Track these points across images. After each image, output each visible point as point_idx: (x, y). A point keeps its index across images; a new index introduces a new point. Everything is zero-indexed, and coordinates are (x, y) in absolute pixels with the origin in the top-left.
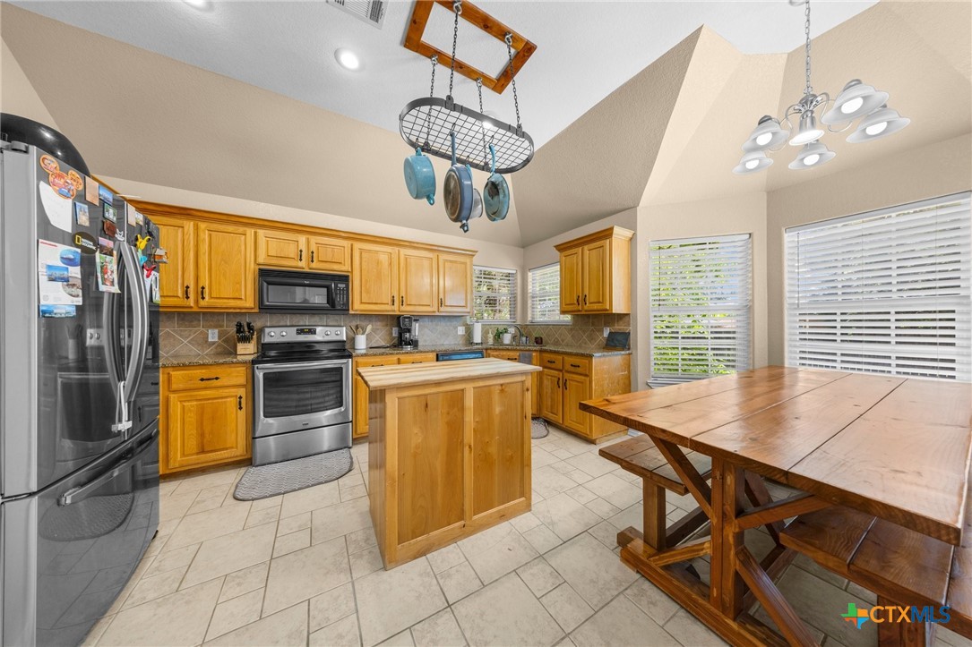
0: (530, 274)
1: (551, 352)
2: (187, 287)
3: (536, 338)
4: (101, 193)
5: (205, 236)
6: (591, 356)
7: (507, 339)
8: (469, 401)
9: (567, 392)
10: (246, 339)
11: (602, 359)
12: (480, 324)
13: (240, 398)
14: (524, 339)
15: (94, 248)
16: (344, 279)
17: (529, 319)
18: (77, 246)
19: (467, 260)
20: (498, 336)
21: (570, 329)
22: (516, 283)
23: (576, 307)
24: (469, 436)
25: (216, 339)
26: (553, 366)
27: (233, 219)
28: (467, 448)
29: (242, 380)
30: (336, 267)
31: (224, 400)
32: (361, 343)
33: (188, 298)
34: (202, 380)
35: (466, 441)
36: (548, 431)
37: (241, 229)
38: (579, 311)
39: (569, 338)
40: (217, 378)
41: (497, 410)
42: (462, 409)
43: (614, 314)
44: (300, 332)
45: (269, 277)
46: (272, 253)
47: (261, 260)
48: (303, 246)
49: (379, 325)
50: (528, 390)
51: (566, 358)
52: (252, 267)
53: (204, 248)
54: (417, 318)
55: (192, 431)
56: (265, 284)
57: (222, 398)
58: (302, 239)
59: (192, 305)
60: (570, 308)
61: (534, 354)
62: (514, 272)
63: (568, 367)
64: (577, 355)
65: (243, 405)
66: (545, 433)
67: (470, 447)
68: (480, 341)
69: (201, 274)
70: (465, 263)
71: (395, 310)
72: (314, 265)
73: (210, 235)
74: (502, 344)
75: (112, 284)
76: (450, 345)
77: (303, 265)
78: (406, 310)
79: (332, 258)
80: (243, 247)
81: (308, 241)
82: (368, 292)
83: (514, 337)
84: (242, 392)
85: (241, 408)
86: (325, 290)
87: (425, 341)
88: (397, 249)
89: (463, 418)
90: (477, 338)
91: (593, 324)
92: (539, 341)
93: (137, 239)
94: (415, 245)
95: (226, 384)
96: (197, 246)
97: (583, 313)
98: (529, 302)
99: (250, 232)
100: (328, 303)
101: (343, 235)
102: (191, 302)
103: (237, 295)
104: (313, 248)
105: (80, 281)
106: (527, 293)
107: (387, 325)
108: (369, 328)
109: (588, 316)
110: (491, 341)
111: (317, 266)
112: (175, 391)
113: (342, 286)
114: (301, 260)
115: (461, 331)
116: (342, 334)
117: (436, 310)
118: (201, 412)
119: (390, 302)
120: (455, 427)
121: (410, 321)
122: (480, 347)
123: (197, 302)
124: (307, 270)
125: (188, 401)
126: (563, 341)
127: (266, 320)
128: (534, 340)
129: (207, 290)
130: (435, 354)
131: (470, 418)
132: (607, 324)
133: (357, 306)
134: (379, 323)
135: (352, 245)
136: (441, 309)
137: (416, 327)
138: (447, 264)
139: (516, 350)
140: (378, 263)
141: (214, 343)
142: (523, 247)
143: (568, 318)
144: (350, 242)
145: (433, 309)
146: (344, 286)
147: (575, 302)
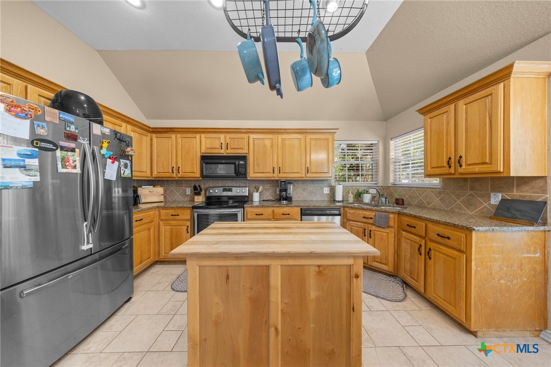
0: (392, 143)
1: (411, 216)
2: (173, 167)
3: (397, 199)
4: (61, 116)
5: (180, 140)
6: (470, 230)
7: (367, 198)
8: (276, 279)
9: (430, 263)
10: (198, 194)
11: (489, 234)
12: (341, 186)
13: (188, 227)
14: (384, 199)
15: (54, 148)
16: (244, 158)
17: (391, 181)
18: (36, 147)
19: (330, 137)
20: (359, 196)
21: (439, 192)
22: (379, 151)
23: (446, 170)
24: (276, 317)
25: (189, 193)
26: (413, 230)
27: (191, 130)
28: (272, 330)
29: (189, 217)
30: (240, 151)
31: (181, 227)
32: (256, 197)
33: (173, 173)
34: (172, 215)
35: (271, 321)
36: (406, 295)
37: (194, 135)
38: (451, 174)
39: (437, 201)
40: (178, 215)
41: (313, 294)
42: (267, 286)
43: (513, 177)
44: (225, 190)
45: (206, 159)
46: (208, 146)
47: (203, 151)
48: (222, 141)
49: (268, 186)
50: (357, 277)
51: (430, 225)
52: (199, 155)
53: (179, 147)
54: (290, 182)
55: (168, 241)
56: (204, 164)
57: (180, 226)
58: (222, 136)
59: (175, 176)
60: (437, 171)
61: (391, 216)
62: (377, 142)
63: (432, 235)
64: (446, 224)
65: (189, 231)
66: (401, 296)
67: (276, 329)
68: (341, 199)
69: (178, 161)
70: (327, 139)
71: (276, 176)
72: (228, 151)
73: (182, 140)
74: (361, 202)
75: (75, 167)
76: (317, 201)
77: (223, 152)
78: (283, 176)
79: (237, 147)
80: (195, 144)
81: (225, 137)
82: (258, 165)
83: (373, 198)
84: (188, 223)
85: (188, 232)
86: (234, 165)
87: (299, 197)
88: (276, 135)
89: (268, 296)
90: (339, 197)
91: (472, 188)
92: (399, 202)
93: (103, 143)
94: (289, 131)
95: (182, 219)
96: (176, 146)
97: (456, 176)
98: (392, 167)
99: (198, 136)
100: (235, 173)
101: (244, 131)
102: (174, 175)
103: (192, 171)
104: (228, 141)
105: (38, 167)
106: (389, 159)
107: (273, 186)
108: (261, 188)
109: (465, 180)
110: (351, 199)
111: (230, 152)
112: (162, 220)
113: (242, 162)
114: (222, 149)
115: (326, 190)
116: (245, 192)
117: (304, 176)
118: (172, 232)
119: (272, 171)
120: (260, 303)
121: (285, 184)
122: (341, 204)
123: (177, 175)
124: (225, 154)
125: (167, 226)
126: (429, 203)
127: (211, 183)
128: (394, 201)
129: (180, 168)
130: (300, 208)
131: (276, 298)
132: (495, 189)
133: (251, 174)
134: (268, 185)
135: (249, 137)
136: (308, 175)
137: (291, 189)
138: (313, 142)
139: (372, 210)
140: (264, 146)
141: (189, 195)
142: (385, 121)
143: (436, 181)
144: (247, 135)
145: (302, 175)
146: (243, 162)
147: (445, 164)
